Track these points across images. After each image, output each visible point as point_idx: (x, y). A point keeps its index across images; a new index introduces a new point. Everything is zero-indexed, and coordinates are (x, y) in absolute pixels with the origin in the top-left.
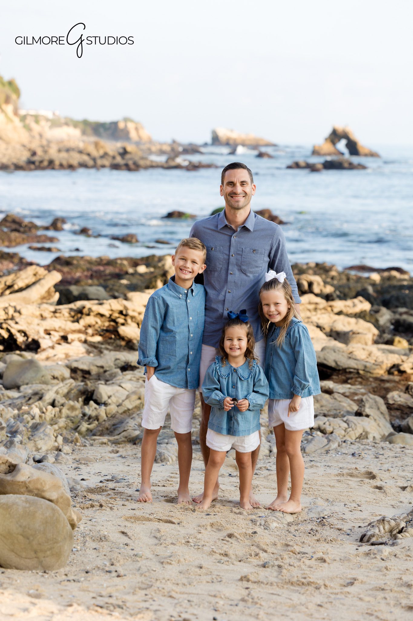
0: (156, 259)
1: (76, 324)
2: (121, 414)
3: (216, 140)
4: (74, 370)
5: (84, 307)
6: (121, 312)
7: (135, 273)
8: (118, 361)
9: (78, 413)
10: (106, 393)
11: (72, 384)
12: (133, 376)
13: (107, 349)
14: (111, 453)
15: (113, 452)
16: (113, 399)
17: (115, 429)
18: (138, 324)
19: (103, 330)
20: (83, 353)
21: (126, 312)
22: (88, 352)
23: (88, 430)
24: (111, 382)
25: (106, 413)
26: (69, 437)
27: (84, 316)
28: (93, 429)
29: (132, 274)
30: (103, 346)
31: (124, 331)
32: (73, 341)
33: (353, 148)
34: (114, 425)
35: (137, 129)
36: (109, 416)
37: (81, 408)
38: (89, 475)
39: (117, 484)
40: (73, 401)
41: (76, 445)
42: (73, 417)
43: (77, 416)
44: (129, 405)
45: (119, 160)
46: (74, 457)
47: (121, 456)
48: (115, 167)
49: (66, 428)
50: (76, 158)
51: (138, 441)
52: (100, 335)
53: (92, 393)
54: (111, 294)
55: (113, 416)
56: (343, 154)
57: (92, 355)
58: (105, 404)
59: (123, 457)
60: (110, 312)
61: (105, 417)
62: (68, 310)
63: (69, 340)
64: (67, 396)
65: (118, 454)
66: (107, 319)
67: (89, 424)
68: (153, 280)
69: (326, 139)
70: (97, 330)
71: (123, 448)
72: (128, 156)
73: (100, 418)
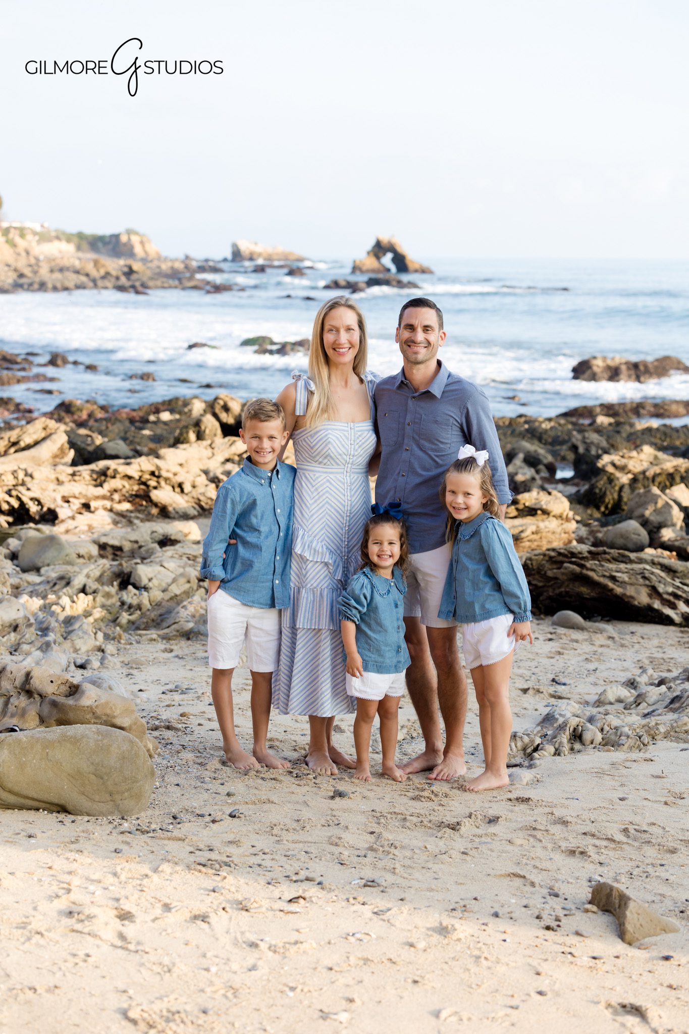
0: (180, 403)
1: (100, 489)
2: (168, 601)
3: (237, 255)
4: (103, 547)
5: (108, 468)
6: (152, 473)
7: (158, 422)
8: (155, 534)
9: (114, 600)
10: (146, 575)
11: (104, 565)
12: (174, 552)
13: (137, 518)
14: (164, 652)
15: (165, 651)
16: (155, 582)
17: (162, 621)
18: (173, 487)
19: (132, 495)
20: (109, 524)
21: (159, 473)
22: (115, 523)
23: (129, 621)
24: (148, 560)
25: (149, 601)
26: (110, 632)
27: (108, 479)
28: (136, 621)
29: (154, 423)
30: (133, 515)
31: (157, 496)
32: (96, 509)
33: (401, 262)
34: (161, 615)
35: (142, 243)
36: (153, 604)
37: (117, 594)
38: (146, 684)
39: (183, 696)
40: (108, 586)
41: (119, 642)
42: (109, 606)
43: (114, 605)
44: (176, 590)
45: (123, 281)
46: (121, 659)
47: (177, 656)
48: (121, 289)
49: (102, 620)
50: (72, 279)
51: (192, 635)
52: (129, 501)
53: (129, 575)
54: (132, 447)
55: (159, 604)
56: (388, 270)
57: (120, 525)
58: (146, 588)
59: (180, 658)
60: (140, 474)
61: (149, 606)
62: (89, 472)
63: (92, 509)
64: (99, 579)
65: (173, 654)
66: (137, 482)
67: (130, 615)
68: (184, 430)
69: (368, 253)
70: (124, 496)
71: (176, 644)
72: (134, 277)
73: (143, 606)
